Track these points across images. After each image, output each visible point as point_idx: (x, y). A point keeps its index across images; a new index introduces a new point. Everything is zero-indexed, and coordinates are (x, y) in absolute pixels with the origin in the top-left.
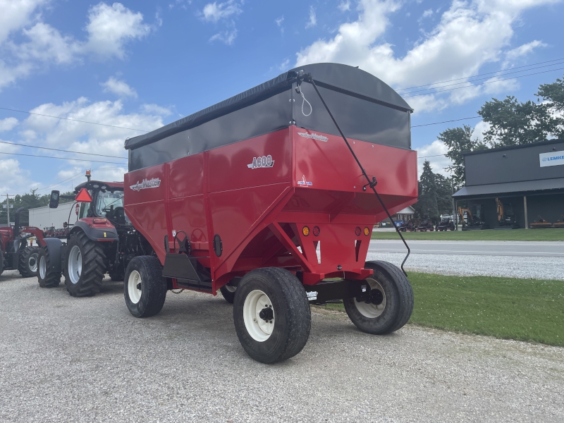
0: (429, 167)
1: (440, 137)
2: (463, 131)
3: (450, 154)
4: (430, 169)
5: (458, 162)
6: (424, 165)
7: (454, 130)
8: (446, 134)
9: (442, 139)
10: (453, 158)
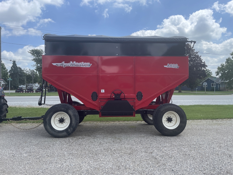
0: (15, 63)
1: (30, 52)
2: (40, 51)
3: (34, 60)
4: (16, 65)
5: (37, 64)
6: (13, 62)
7: (36, 50)
8: (33, 51)
9: (30, 53)
10: (35, 61)
